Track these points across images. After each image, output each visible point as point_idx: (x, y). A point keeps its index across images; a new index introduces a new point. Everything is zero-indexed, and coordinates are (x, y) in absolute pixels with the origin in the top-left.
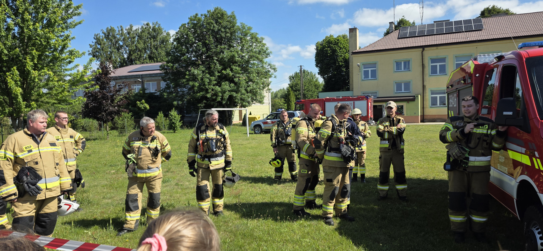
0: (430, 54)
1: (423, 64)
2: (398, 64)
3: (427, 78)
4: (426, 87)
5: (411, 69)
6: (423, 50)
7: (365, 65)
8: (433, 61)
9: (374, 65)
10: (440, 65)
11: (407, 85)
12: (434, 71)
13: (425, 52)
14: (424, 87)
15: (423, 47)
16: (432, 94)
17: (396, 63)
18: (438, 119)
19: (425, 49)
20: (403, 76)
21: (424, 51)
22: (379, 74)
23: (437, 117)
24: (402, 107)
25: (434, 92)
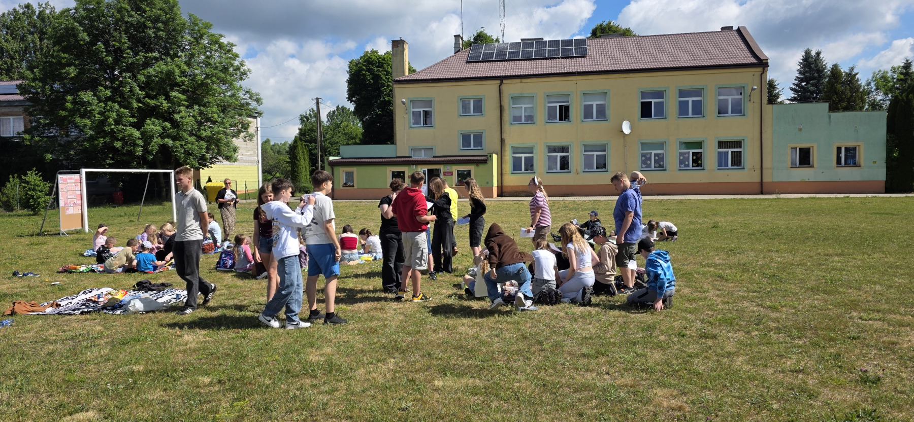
1: (501, 106)
3: (506, 127)
4: (506, 142)
5: (483, 113)
6: (501, 83)
8: (515, 99)
9: (429, 103)
10: (526, 108)
12: (518, 116)
13: (504, 87)
14: (502, 141)
15: (501, 78)
16: (514, 153)
17: (462, 101)
19: (505, 81)
20: (473, 124)
21: (503, 85)
22: (436, 118)
23: (521, 189)
24: (469, 172)
25: (515, 150)
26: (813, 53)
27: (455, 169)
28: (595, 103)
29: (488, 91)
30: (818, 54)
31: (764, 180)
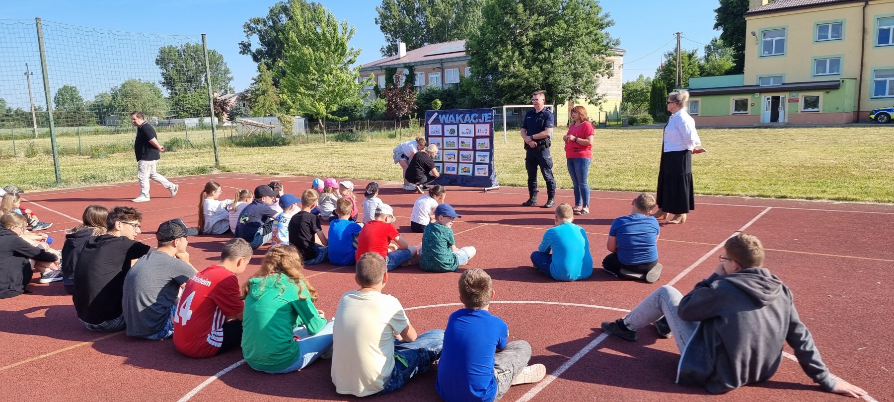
1: (864, 29)
2: (822, 28)
4: (868, 66)
5: (843, 37)
7: (767, 32)
8: (882, 20)
11: (836, 63)
12: (883, 40)
13: (868, 8)
14: (863, 65)
16: (877, 76)
17: (820, 27)
20: (829, 49)
22: (789, 46)
24: (817, 98)
25: (879, 74)
27: (801, 96)
29: (850, 15)
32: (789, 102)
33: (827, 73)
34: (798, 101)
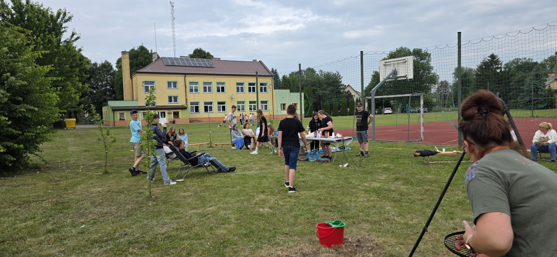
0: (190, 79)
1: (185, 85)
2: (169, 84)
3: (188, 94)
4: (188, 100)
5: (177, 88)
6: (185, 76)
7: (146, 82)
8: (191, 83)
9: (153, 83)
10: (195, 87)
11: (176, 99)
12: (191, 90)
13: (186, 78)
14: (186, 100)
15: (185, 74)
16: (191, 104)
18: (196, 120)
19: (187, 75)
20: (173, 92)
22: (156, 89)
23: (195, 119)
24: (178, 112)
25: (192, 103)
26: (274, 70)
27: (172, 111)
28: (220, 86)
29: (179, 79)
30: (276, 70)
31: (274, 114)
32: (168, 114)
33: (173, 102)
34: (171, 114)
